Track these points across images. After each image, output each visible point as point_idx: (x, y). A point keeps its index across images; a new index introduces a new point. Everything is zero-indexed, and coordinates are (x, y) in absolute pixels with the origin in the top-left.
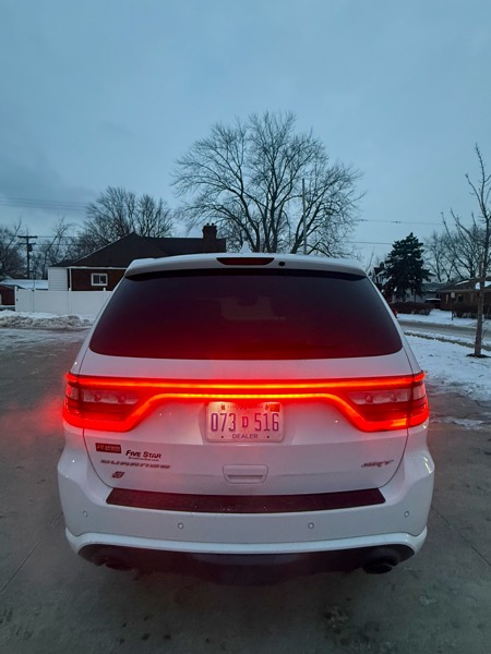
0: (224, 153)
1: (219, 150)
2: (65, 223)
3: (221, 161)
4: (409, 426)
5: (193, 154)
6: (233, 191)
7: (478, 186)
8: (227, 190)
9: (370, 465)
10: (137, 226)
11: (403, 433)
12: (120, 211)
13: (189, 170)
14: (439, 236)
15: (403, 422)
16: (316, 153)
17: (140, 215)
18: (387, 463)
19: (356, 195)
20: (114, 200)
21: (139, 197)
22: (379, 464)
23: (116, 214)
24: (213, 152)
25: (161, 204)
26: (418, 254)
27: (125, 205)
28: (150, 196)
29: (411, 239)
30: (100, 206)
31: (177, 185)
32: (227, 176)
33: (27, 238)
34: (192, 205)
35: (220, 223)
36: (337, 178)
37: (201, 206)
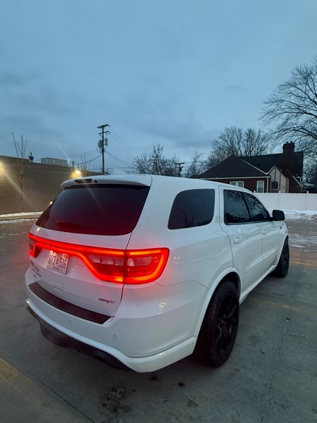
0: (303, 87)
1: (299, 86)
2: (198, 153)
3: (301, 94)
4: (124, 282)
5: (276, 94)
6: (311, 114)
8: (305, 115)
9: (103, 300)
10: (243, 150)
11: (120, 286)
12: (232, 142)
13: (273, 107)
15: (120, 279)
17: (246, 142)
18: (112, 302)
20: (228, 136)
21: (245, 130)
22: (108, 302)
23: (230, 144)
24: (293, 89)
25: (260, 132)
27: (235, 137)
28: (252, 129)
30: (220, 140)
31: (264, 119)
32: (306, 103)
33: (180, 164)
34: (275, 130)
35: (298, 140)
37: (283, 130)
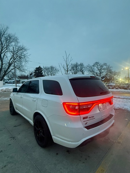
7: (66, 59)
14: (45, 67)
16: (16, 40)
19: (28, 55)
26: (41, 71)
29: (40, 67)
36: (22, 49)
